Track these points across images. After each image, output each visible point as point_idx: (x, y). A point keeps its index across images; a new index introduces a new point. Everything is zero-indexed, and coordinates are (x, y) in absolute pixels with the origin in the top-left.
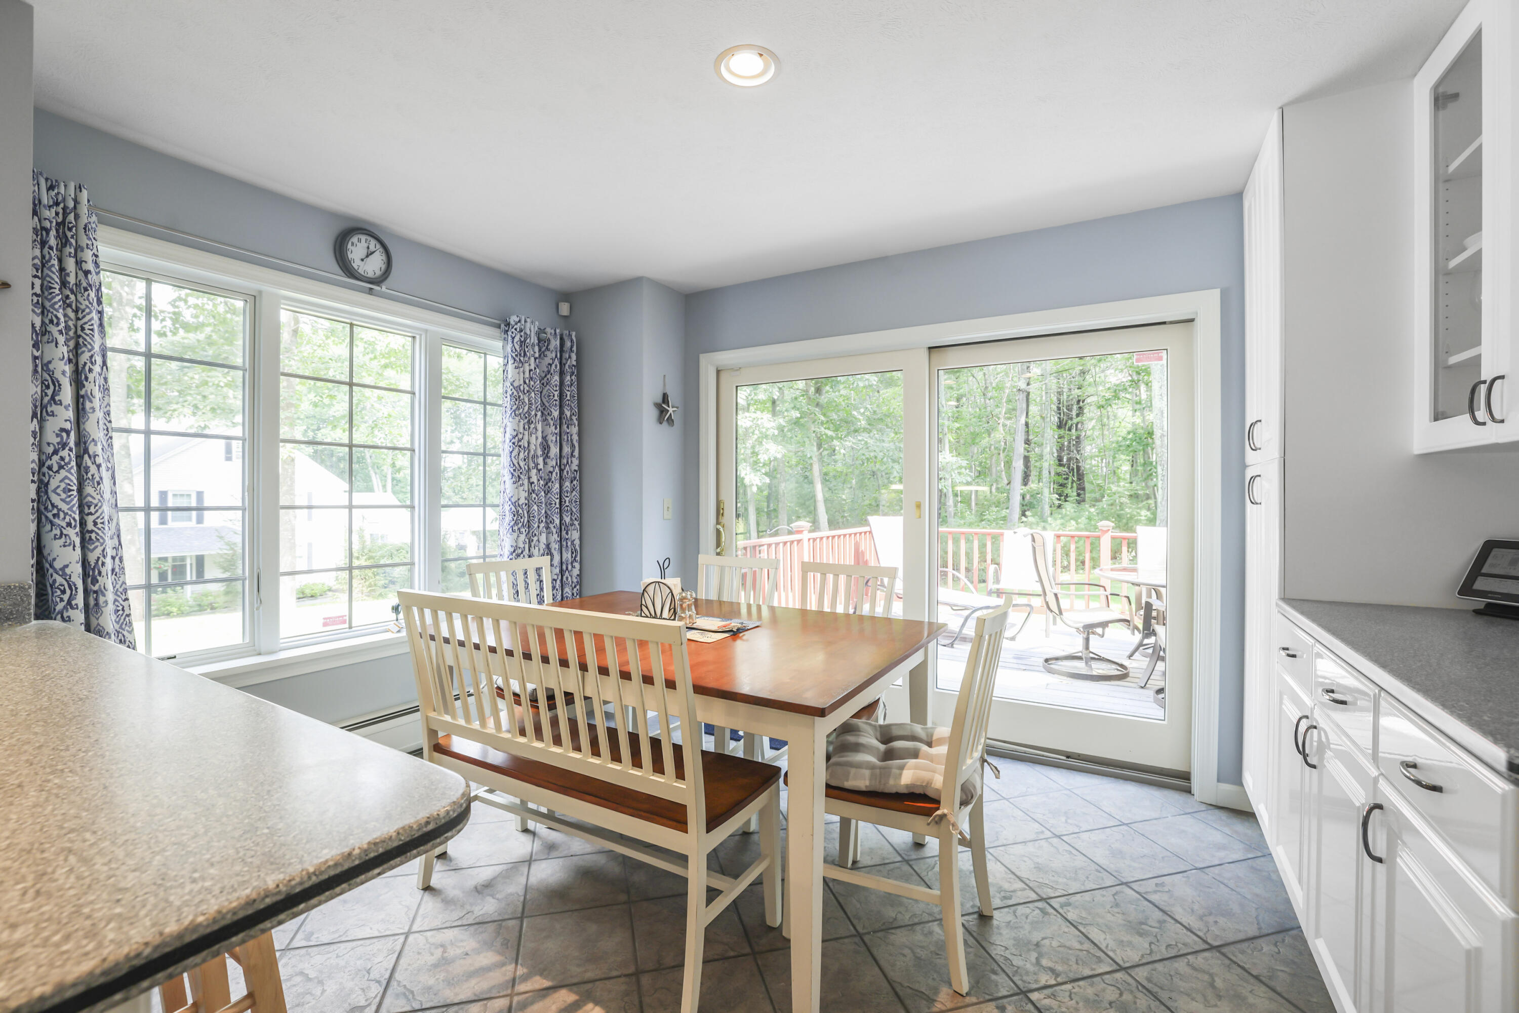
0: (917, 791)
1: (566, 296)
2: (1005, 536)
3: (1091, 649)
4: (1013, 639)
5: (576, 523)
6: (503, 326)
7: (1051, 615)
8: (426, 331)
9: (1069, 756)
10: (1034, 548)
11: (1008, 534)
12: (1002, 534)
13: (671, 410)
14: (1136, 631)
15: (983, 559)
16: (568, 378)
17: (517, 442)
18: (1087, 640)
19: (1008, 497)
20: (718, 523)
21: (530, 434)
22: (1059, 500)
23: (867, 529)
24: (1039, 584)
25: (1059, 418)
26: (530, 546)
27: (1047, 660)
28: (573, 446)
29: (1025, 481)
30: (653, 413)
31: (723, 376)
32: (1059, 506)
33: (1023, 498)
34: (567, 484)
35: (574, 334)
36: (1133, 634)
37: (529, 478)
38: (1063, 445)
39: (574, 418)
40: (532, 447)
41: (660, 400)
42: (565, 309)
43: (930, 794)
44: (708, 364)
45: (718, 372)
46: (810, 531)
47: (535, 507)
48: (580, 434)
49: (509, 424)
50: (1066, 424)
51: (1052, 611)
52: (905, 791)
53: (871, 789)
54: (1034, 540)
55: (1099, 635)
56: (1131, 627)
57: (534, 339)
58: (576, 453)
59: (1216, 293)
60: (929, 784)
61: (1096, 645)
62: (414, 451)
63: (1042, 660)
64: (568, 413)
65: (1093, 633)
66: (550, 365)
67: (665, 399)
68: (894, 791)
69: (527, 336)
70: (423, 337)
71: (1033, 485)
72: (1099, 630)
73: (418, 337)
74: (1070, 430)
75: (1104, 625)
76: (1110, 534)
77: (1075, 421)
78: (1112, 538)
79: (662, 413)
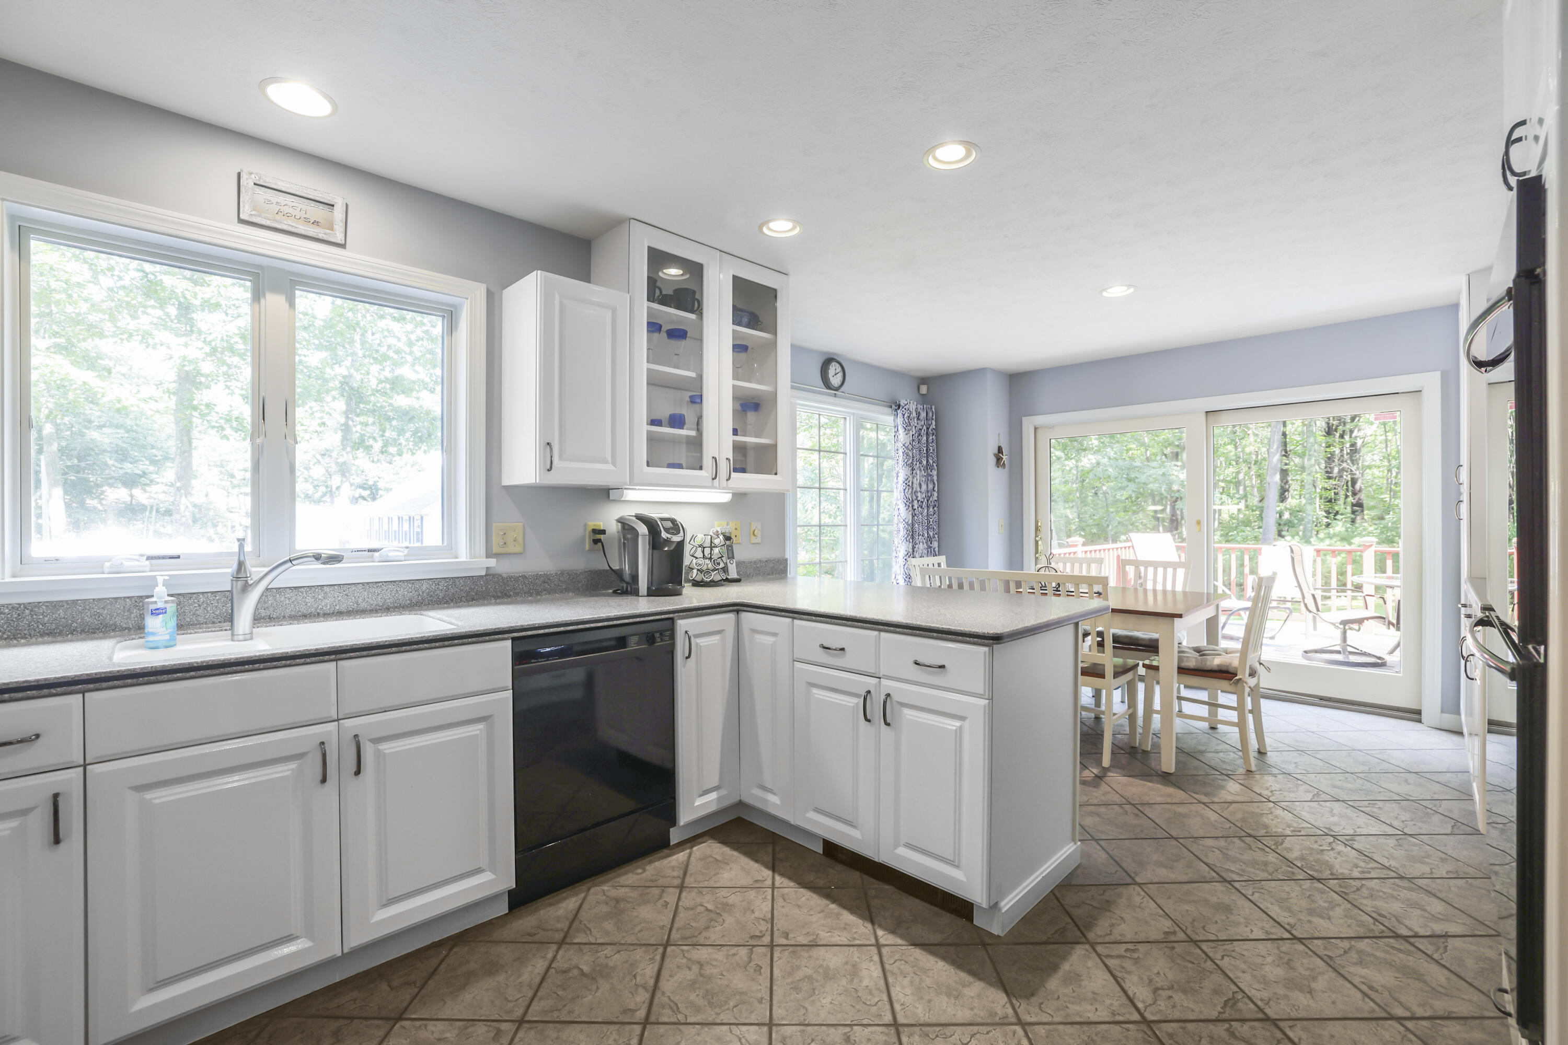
0: (1224, 669)
1: (923, 380)
2: (1263, 551)
3: (1348, 643)
4: (1272, 638)
5: (936, 536)
6: (893, 406)
7: (1311, 615)
8: (854, 414)
9: (1322, 698)
10: (1293, 559)
11: (1265, 548)
12: (1260, 549)
13: (1004, 457)
14: (1391, 626)
15: (1241, 573)
16: (931, 438)
17: (908, 484)
18: (1344, 633)
19: (1261, 515)
20: (1036, 536)
21: (913, 477)
22: (1327, 517)
23: (1129, 544)
24: (1298, 589)
25: (1328, 424)
26: (913, 551)
27: (1306, 652)
28: (934, 484)
29: (1283, 498)
30: (993, 460)
31: (1040, 432)
32: (1328, 525)
33: (1280, 517)
34: (931, 509)
35: (933, 407)
36: (1389, 628)
37: (913, 506)
38: (1332, 454)
39: (935, 465)
40: (915, 486)
41: (996, 451)
42: (924, 389)
43: (1231, 670)
44: (1028, 424)
45: (1036, 429)
46: (1084, 544)
47: (917, 525)
48: (938, 475)
49: (901, 471)
50: (1336, 430)
51: (1310, 612)
52: (1216, 668)
53: (1196, 667)
54: (1292, 551)
55: (1355, 630)
56: (1387, 623)
57: (914, 414)
58: (936, 489)
59: (1437, 375)
60: (1230, 664)
61: (1354, 638)
62: (846, 490)
63: (1300, 653)
64: (931, 462)
65: (1350, 629)
66: (921, 429)
67: (1000, 450)
68: (1209, 668)
69: (911, 413)
70: (852, 418)
71: (1292, 502)
72: (1356, 626)
73: (848, 418)
74: (1342, 436)
75: (1360, 621)
76: (1373, 548)
77: (1348, 427)
78: (1376, 552)
79: (999, 460)
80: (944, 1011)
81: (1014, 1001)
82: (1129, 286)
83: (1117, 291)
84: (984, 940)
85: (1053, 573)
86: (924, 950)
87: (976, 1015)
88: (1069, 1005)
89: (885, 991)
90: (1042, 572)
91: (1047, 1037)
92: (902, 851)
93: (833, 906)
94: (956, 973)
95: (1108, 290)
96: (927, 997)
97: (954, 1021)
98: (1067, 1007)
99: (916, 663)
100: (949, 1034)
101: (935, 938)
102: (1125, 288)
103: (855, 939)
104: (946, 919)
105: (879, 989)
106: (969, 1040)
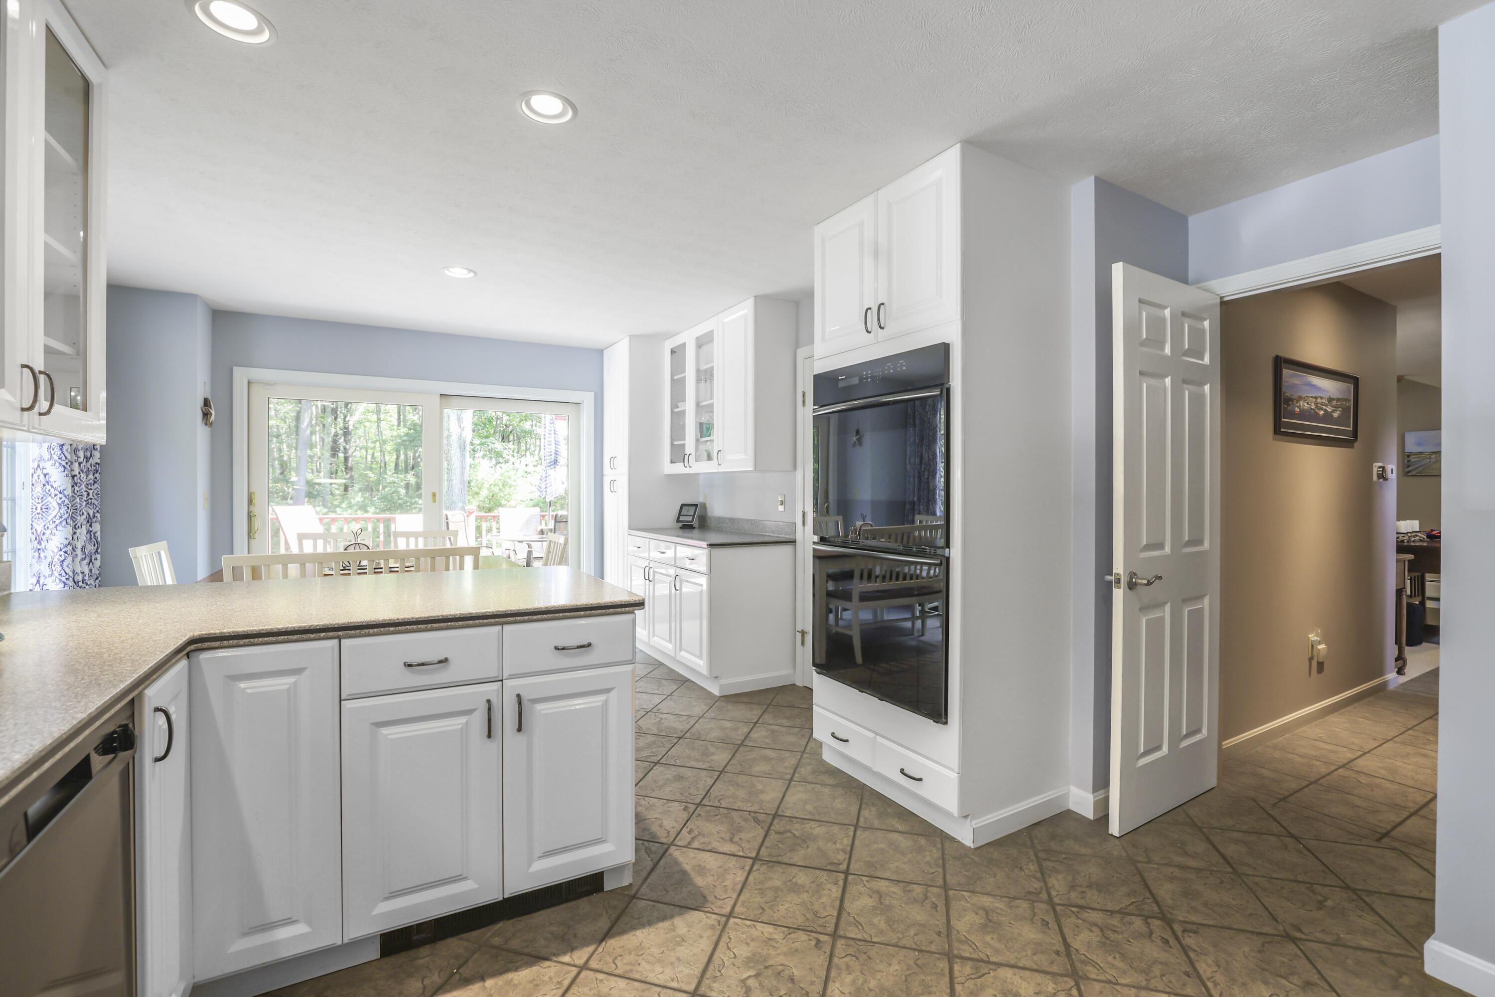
5: (98, 515)
13: (212, 413)
20: (250, 511)
30: (197, 416)
31: (255, 389)
34: (92, 476)
37: (72, 471)
41: (203, 405)
44: (240, 376)
45: (249, 383)
47: (78, 500)
59: (593, 394)
67: (207, 402)
78: (476, 516)
79: (206, 415)
80: (695, 954)
81: (706, 910)
82: (470, 271)
83: (458, 272)
84: (628, 896)
85: (365, 550)
86: (613, 936)
87: (708, 937)
88: (725, 884)
89: (649, 986)
90: (351, 550)
91: (748, 909)
92: (539, 866)
93: (489, 983)
94: (657, 929)
95: (450, 269)
96: (673, 960)
97: (708, 953)
98: (725, 886)
99: (557, 648)
100: (721, 962)
101: (603, 924)
102: (466, 271)
103: (559, 983)
104: (583, 905)
105: (643, 991)
106: (732, 953)
